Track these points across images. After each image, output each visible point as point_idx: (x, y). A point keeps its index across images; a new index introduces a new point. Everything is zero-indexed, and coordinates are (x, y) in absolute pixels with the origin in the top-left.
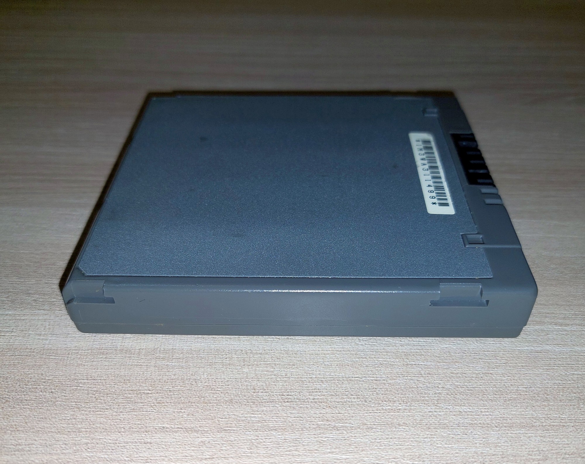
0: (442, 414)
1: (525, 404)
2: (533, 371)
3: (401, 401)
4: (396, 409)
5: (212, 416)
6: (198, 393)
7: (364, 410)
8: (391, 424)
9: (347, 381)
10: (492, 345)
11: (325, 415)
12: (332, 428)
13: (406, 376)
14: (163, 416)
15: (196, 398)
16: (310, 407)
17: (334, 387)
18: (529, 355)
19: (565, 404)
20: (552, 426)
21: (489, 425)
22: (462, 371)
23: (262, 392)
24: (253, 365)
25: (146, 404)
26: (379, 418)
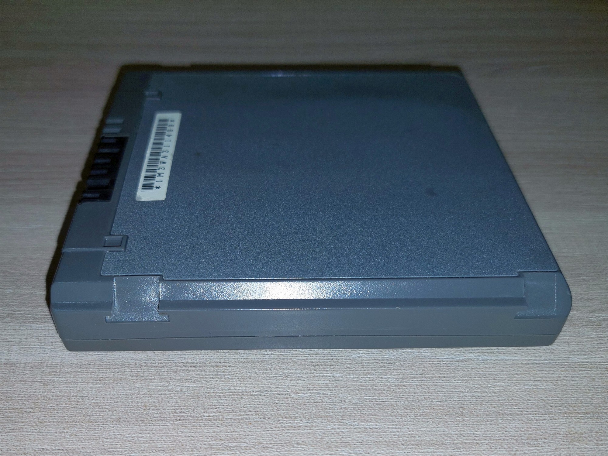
0: (345, 431)
1: (437, 419)
2: (451, 382)
3: (302, 417)
4: (296, 426)
5: (97, 436)
6: (83, 411)
7: (262, 428)
8: (289, 443)
9: (246, 396)
10: (410, 353)
11: (218, 434)
12: (225, 448)
13: (311, 389)
14: (43, 437)
15: (81, 417)
16: (204, 425)
17: (232, 402)
18: (449, 365)
19: (482, 419)
20: (464, 444)
21: (395, 443)
22: (373, 384)
23: (153, 410)
24: (147, 380)
25: (27, 424)
26: (277, 437)
